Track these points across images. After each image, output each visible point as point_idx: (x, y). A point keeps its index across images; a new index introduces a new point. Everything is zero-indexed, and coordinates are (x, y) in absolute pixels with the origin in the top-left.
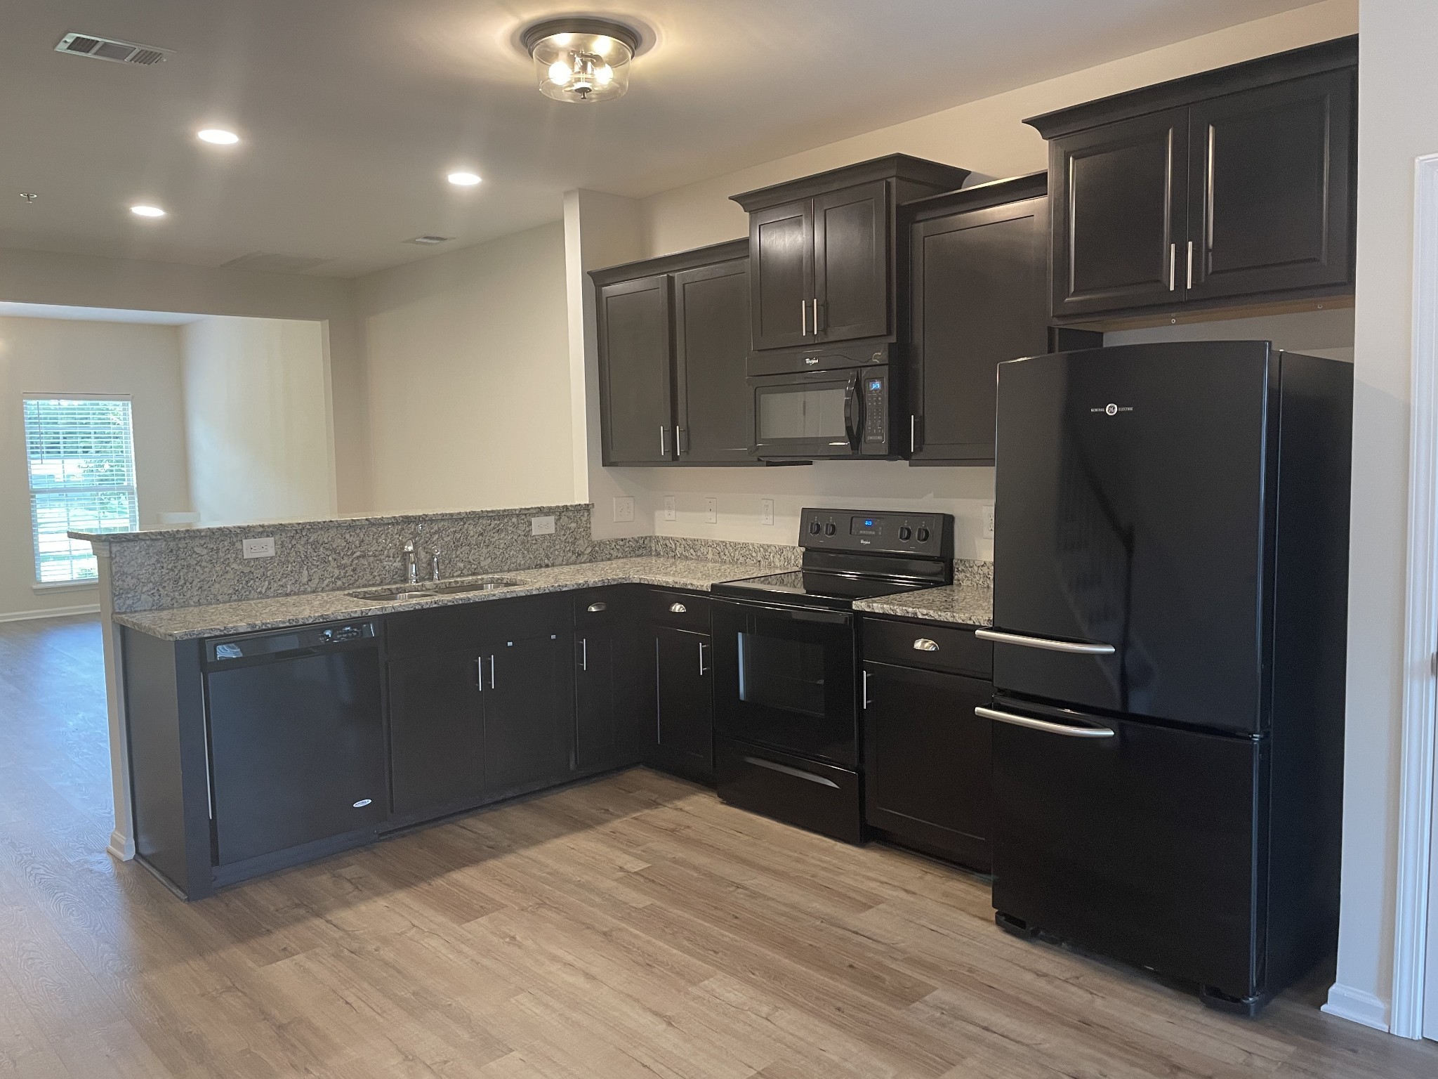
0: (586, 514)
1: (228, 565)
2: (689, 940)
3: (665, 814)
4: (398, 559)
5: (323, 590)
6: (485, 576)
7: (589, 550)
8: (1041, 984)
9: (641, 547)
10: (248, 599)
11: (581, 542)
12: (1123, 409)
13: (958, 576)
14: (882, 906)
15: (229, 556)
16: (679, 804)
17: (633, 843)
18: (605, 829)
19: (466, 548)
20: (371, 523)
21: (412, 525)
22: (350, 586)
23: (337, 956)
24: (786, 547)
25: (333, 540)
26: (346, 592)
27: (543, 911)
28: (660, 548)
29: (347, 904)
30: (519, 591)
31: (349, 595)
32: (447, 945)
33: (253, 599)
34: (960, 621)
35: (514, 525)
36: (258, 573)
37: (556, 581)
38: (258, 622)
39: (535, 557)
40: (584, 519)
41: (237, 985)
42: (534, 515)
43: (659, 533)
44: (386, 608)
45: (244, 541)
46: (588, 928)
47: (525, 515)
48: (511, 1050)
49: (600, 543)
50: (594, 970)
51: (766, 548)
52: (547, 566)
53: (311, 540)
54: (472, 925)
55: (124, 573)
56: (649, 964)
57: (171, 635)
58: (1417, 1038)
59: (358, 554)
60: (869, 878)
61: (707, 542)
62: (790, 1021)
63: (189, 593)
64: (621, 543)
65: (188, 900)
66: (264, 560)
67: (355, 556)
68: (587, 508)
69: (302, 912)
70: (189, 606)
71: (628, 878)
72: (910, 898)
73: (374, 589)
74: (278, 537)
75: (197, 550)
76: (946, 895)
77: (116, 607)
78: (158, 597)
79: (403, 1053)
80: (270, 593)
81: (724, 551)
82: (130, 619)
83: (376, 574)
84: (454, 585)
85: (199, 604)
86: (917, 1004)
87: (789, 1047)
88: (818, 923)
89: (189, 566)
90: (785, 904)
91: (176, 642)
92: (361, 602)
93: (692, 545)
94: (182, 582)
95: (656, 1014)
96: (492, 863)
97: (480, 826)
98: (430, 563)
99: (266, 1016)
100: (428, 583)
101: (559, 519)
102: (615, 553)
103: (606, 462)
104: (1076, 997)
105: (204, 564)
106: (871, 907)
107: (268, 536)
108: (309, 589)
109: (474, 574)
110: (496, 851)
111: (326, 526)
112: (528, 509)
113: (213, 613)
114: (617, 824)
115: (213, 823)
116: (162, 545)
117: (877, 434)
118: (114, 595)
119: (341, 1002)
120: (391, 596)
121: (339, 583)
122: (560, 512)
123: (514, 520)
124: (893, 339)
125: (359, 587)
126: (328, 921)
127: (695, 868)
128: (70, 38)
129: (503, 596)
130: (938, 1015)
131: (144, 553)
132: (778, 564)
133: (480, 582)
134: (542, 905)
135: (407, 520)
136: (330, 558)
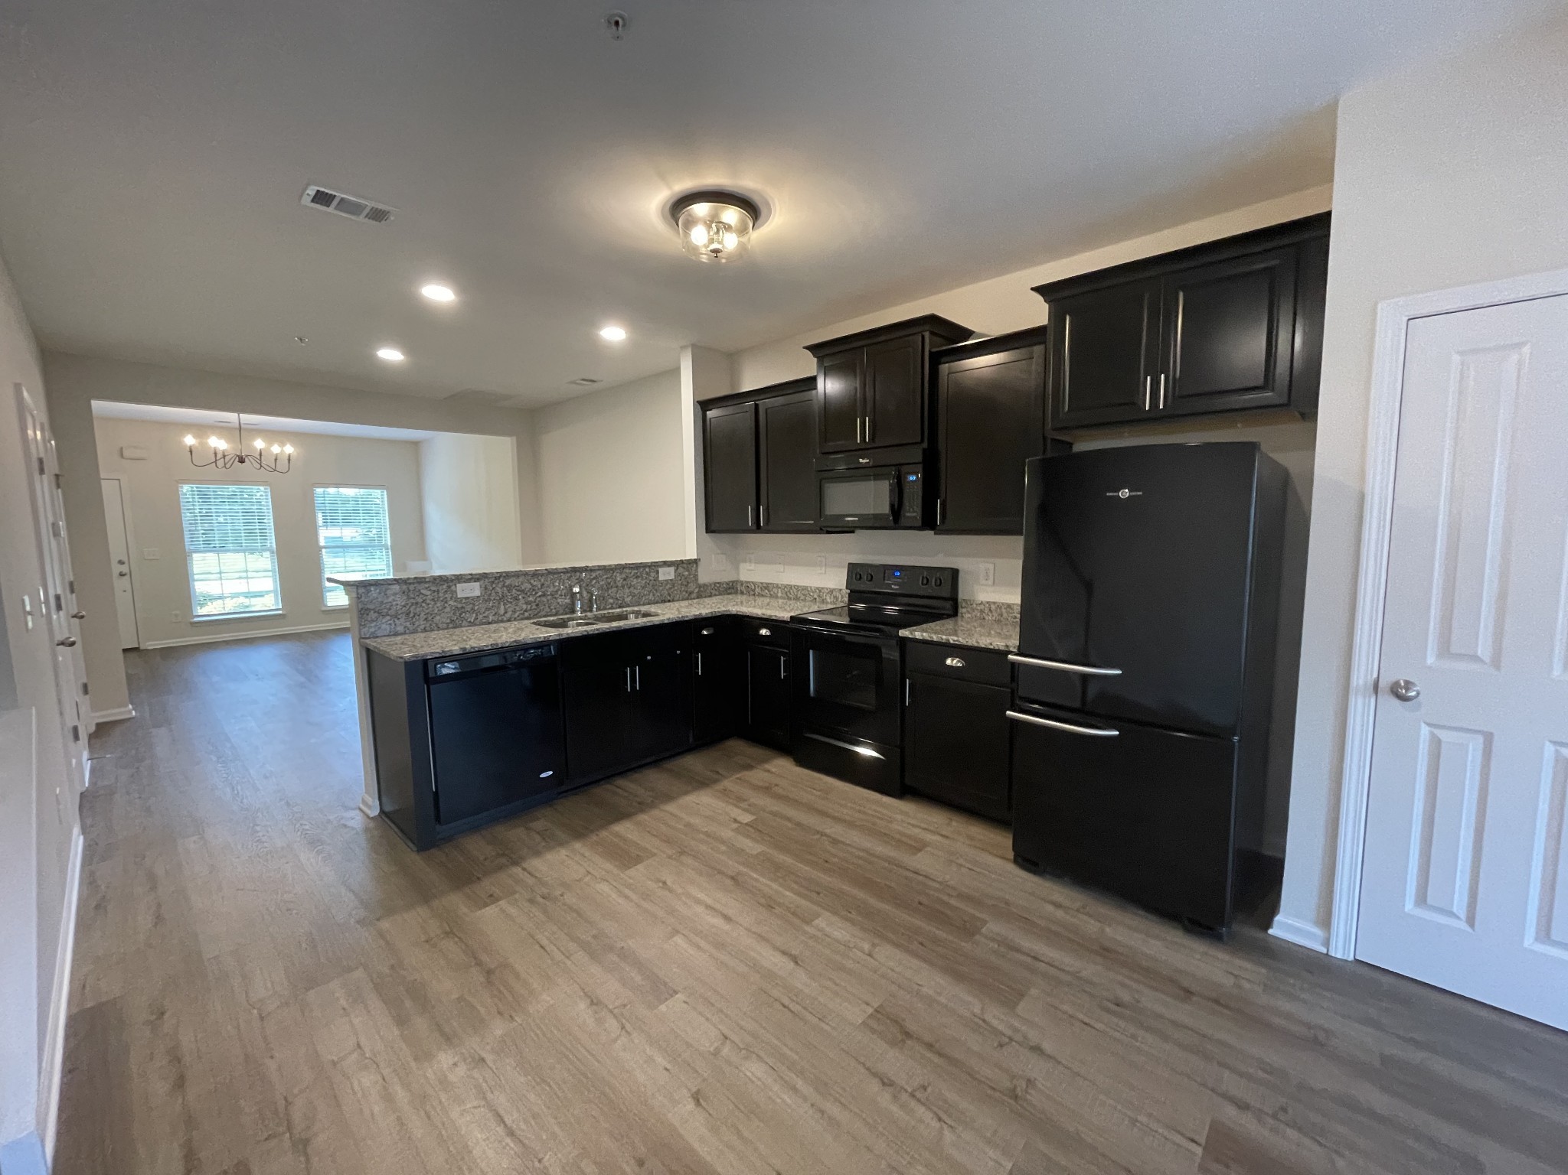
0: (695, 566)
1: (446, 602)
2: (796, 883)
3: (757, 775)
4: (568, 597)
5: (515, 619)
6: (628, 609)
7: (697, 590)
8: (1060, 914)
9: (731, 588)
10: (461, 627)
11: (692, 584)
12: (1134, 494)
13: (961, 610)
14: (929, 849)
15: (447, 596)
16: (767, 766)
17: (740, 799)
18: (720, 786)
19: (614, 589)
20: (550, 572)
21: (578, 574)
22: (536, 616)
23: (531, 901)
24: (835, 589)
25: (522, 583)
26: (532, 621)
27: (684, 858)
28: (743, 588)
29: (538, 854)
30: (656, 620)
31: (534, 623)
32: (614, 889)
33: (465, 627)
34: (983, 646)
35: (647, 573)
36: (469, 608)
37: (679, 613)
38: (468, 647)
39: (661, 595)
40: (694, 569)
41: (455, 930)
42: (661, 566)
43: (743, 578)
44: (562, 634)
45: (458, 585)
46: (719, 873)
47: (655, 566)
48: (676, 992)
49: (705, 585)
50: (730, 912)
51: (820, 590)
52: (669, 601)
53: (506, 584)
54: (632, 872)
55: (367, 609)
56: (770, 904)
57: (401, 658)
58: (1350, 960)
59: (540, 593)
60: (913, 826)
61: (777, 585)
62: (889, 957)
63: (417, 622)
64: (718, 585)
65: (418, 851)
66: (473, 598)
67: (538, 595)
68: (695, 562)
69: (503, 860)
70: (417, 632)
71: (743, 829)
72: (946, 842)
73: (552, 618)
74: (482, 582)
75: (423, 591)
76: (972, 838)
77: (362, 634)
78: (393, 625)
79: (589, 997)
80: (477, 622)
81: (792, 593)
82: (372, 643)
83: (552, 607)
84: (607, 615)
85: (425, 630)
86: (977, 937)
87: (893, 983)
88: (887, 865)
89: (417, 603)
90: (859, 849)
91: (406, 663)
92: (544, 629)
93: (766, 587)
94: (411, 615)
95: (784, 953)
96: (643, 817)
97: (629, 786)
98: (590, 600)
99: (479, 963)
100: (589, 614)
101: (678, 568)
102: (714, 592)
103: (708, 530)
104: (1091, 926)
105: (428, 601)
106: (920, 850)
107: (475, 581)
108: (505, 619)
109: (620, 607)
110: (643, 807)
111: (517, 574)
112: (657, 562)
113: (434, 638)
114: (727, 783)
115: (436, 794)
116: (396, 587)
117: (913, 511)
118: (361, 625)
119: (537, 947)
120: (563, 624)
121: (527, 614)
122: (677, 564)
123: (647, 570)
124: (925, 445)
125: (541, 617)
126: (524, 869)
127: (789, 819)
128: (311, 191)
129: (643, 625)
130: (996, 946)
131: (383, 594)
132: (829, 600)
133: (625, 613)
134: (682, 853)
135: (575, 570)
136: (520, 597)
